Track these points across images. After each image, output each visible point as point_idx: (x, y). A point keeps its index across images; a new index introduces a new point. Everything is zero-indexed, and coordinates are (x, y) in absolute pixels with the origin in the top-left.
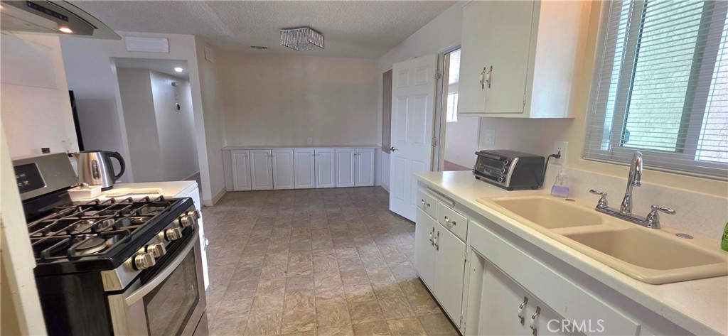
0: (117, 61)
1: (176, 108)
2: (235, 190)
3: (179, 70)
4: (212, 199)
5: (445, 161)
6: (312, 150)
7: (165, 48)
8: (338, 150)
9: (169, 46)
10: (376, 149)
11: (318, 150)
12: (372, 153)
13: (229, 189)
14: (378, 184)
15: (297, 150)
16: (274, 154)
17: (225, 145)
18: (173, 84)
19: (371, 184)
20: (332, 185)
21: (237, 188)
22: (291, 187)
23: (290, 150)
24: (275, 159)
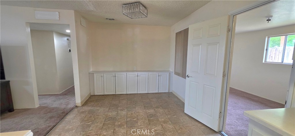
0: (31, 25)
1: (69, 51)
2: (95, 95)
3: (68, 31)
4: (81, 102)
5: (230, 87)
6: (136, 73)
7: (57, 17)
8: (150, 73)
9: (59, 16)
10: (170, 73)
11: (139, 73)
12: (168, 75)
13: (92, 94)
14: (171, 91)
15: (129, 73)
16: (116, 75)
17: (91, 70)
18: (68, 39)
19: (167, 91)
20: (146, 92)
21: (96, 94)
22: (125, 93)
23: (125, 74)
24: (117, 78)
